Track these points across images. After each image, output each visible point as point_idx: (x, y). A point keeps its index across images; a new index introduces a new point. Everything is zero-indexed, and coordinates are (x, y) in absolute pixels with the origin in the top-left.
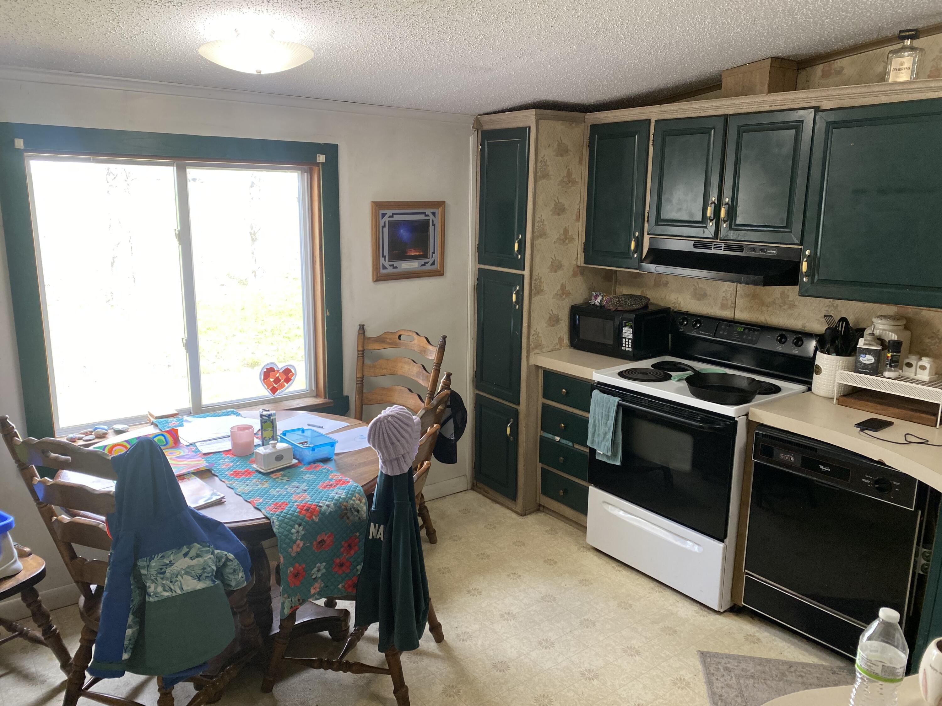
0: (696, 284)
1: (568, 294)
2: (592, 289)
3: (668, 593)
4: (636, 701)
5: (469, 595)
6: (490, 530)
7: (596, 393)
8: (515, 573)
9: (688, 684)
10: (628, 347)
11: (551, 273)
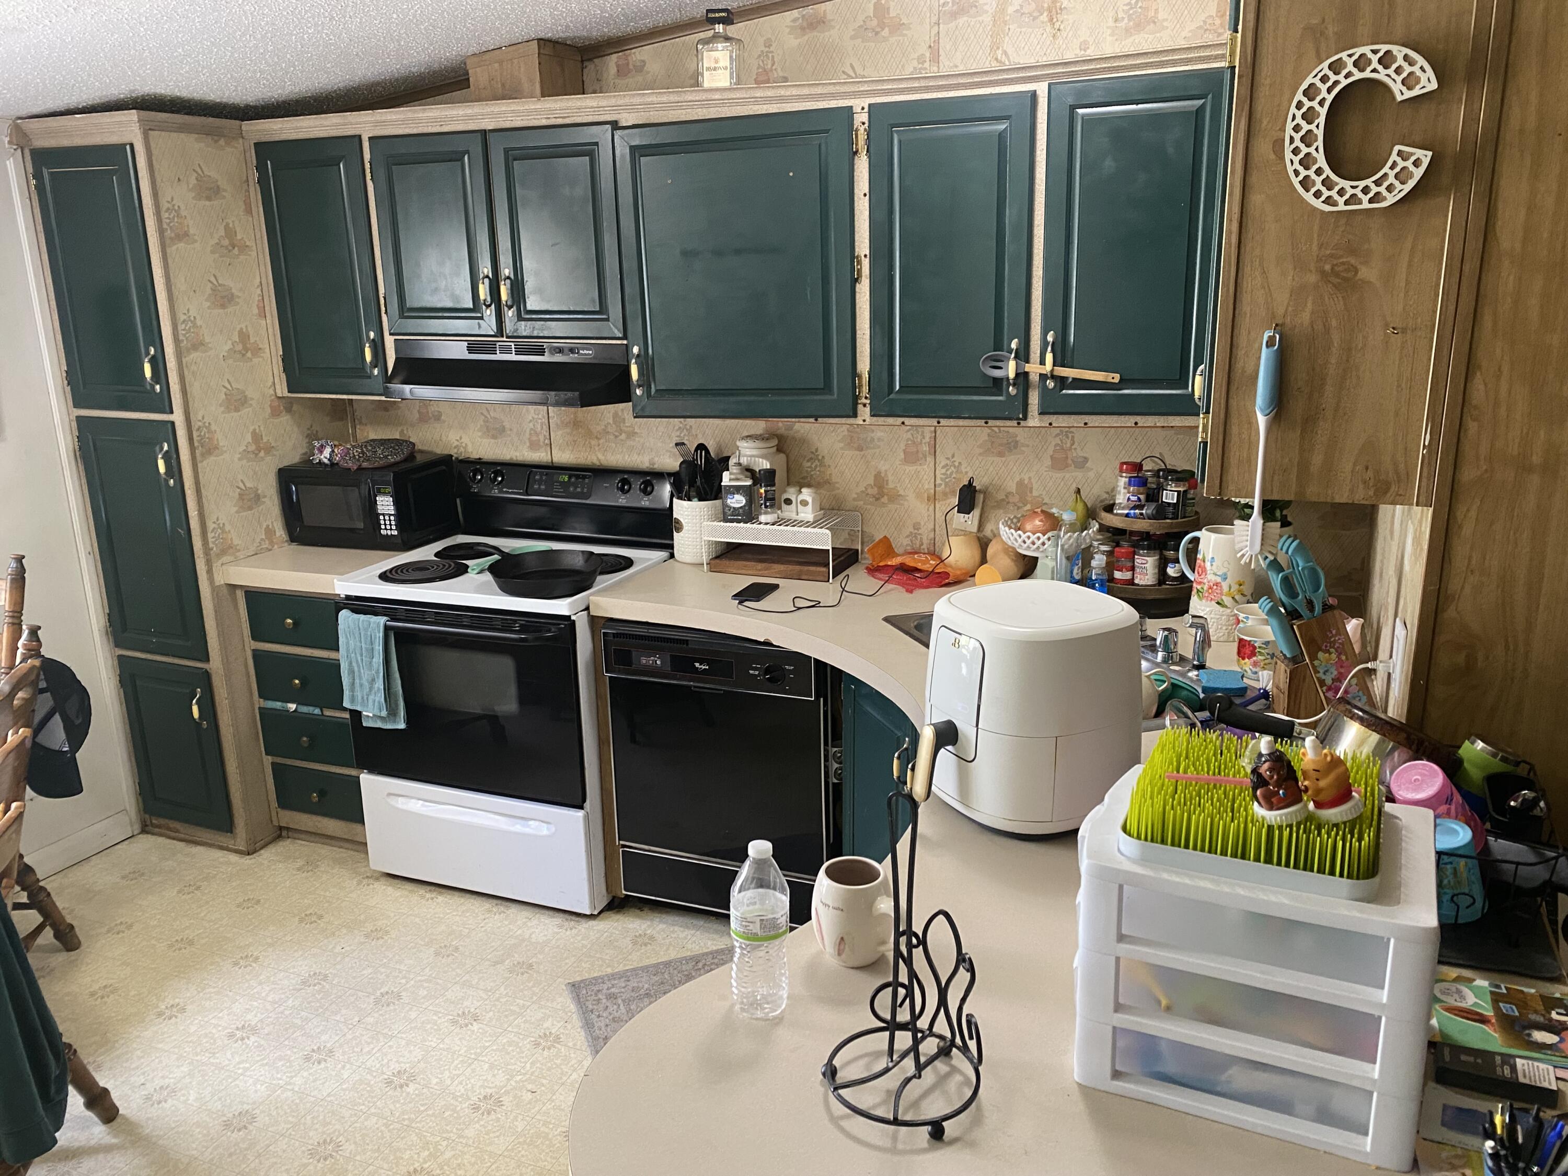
0: (485, 413)
1: (269, 449)
2: (312, 436)
3: (513, 910)
4: (480, 1094)
5: (161, 1020)
6: (190, 896)
7: (344, 614)
8: (247, 956)
9: (557, 1039)
10: (391, 529)
11: (229, 412)
